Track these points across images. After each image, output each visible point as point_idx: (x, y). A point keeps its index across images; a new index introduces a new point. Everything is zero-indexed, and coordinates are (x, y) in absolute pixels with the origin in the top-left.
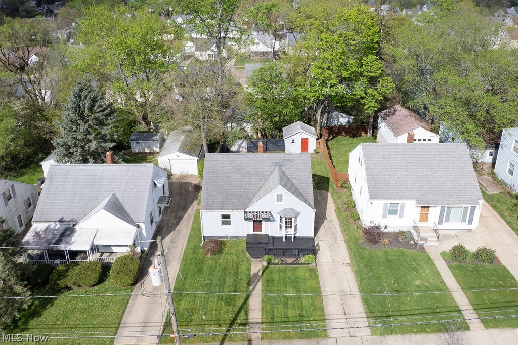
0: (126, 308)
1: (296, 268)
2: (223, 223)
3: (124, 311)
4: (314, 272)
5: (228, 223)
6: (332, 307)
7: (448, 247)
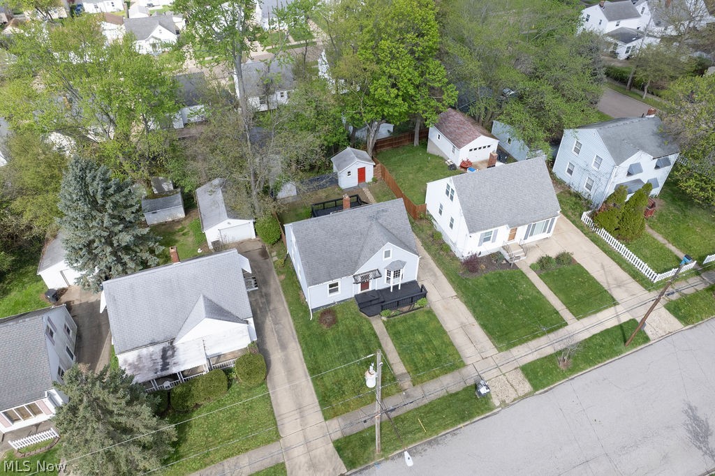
0: (271, 402)
1: (414, 314)
2: (331, 292)
3: (271, 405)
4: (430, 312)
5: (336, 290)
6: (459, 339)
7: (534, 258)
